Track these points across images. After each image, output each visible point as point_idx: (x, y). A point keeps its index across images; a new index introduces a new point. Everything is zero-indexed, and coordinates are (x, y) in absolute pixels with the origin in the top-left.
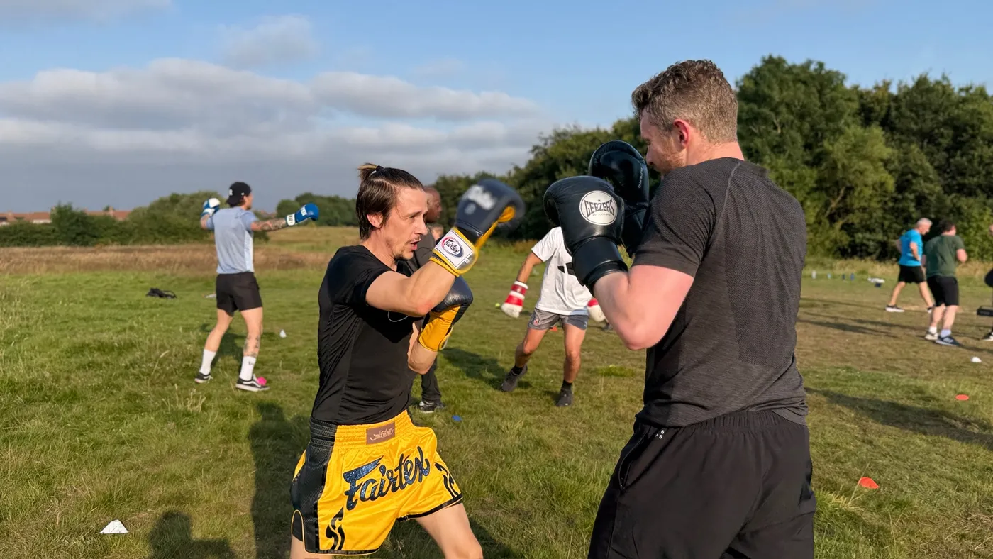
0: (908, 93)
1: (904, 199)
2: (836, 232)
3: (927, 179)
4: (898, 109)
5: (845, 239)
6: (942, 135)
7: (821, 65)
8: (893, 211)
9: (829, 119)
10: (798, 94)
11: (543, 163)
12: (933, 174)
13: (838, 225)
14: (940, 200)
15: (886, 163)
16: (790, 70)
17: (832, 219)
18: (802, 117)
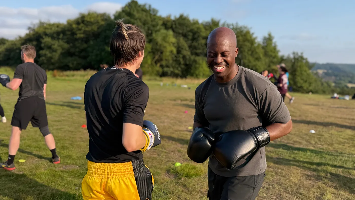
0: (178, 19)
1: (179, 57)
2: (158, 68)
3: (186, 50)
4: (175, 24)
5: (161, 70)
6: (189, 35)
7: (150, 6)
8: (176, 61)
9: (154, 26)
10: (143, 16)
11: (33, 35)
12: (187, 48)
13: (158, 65)
14: (190, 58)
15: (173, 44)
16: (140, 6)
17: (156, 63)
18: (144, 24)
